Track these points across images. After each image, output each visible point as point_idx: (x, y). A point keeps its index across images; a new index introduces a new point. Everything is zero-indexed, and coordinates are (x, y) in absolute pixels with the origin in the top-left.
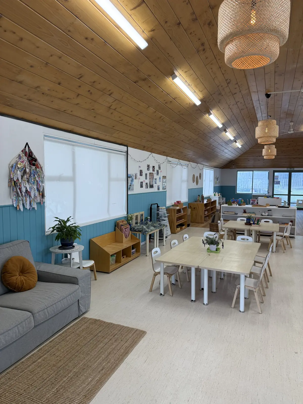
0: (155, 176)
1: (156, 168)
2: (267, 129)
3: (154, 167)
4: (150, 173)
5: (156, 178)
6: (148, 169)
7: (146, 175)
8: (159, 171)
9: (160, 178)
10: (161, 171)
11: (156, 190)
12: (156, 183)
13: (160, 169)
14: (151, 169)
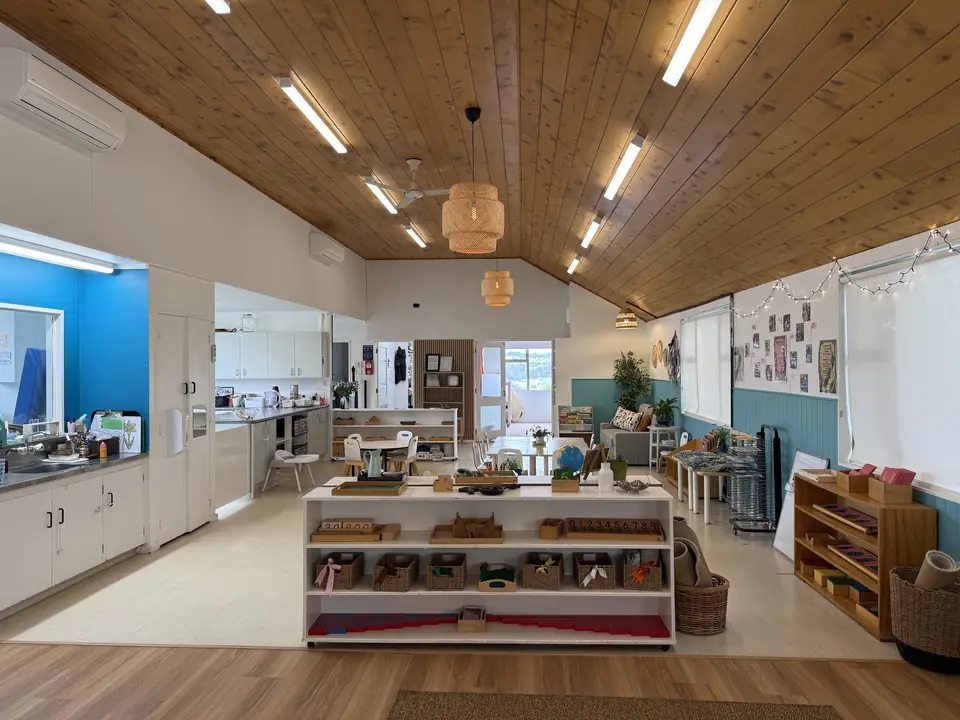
0: (793, 345)
1: (797, 318)
2: (474, 210)
3: (787, 318)
4: (776, 338)
5: (793, 350)
6: (771, 328)
7: (767, 344)
8: (807, 325)
9: (809, 351)
10: (813, 326)
11: (796, 390)
12: (793, 367)
13: (809, 319)
14: (780, 326)
